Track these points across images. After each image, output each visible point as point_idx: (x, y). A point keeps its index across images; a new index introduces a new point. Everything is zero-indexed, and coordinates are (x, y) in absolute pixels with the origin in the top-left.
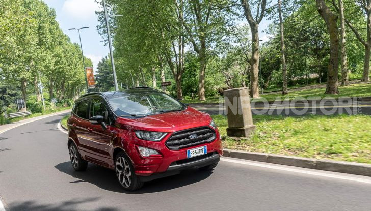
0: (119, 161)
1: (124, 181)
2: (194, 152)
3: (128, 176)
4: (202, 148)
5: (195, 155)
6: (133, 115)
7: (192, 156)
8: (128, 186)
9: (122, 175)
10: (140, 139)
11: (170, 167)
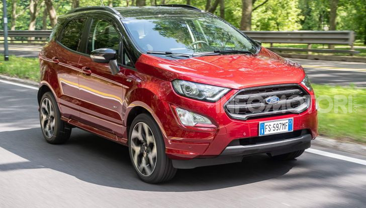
0: (137, 130)
1: (144, 164)
2: (270, 127)
3: (151, 156)
4: (285, 121)
5: (272, 132)
6: (167, 53)
7: (267, 133)
8: (149, 173)
9: (141, 156)
10: (181, 95)
11: (228, 148)
